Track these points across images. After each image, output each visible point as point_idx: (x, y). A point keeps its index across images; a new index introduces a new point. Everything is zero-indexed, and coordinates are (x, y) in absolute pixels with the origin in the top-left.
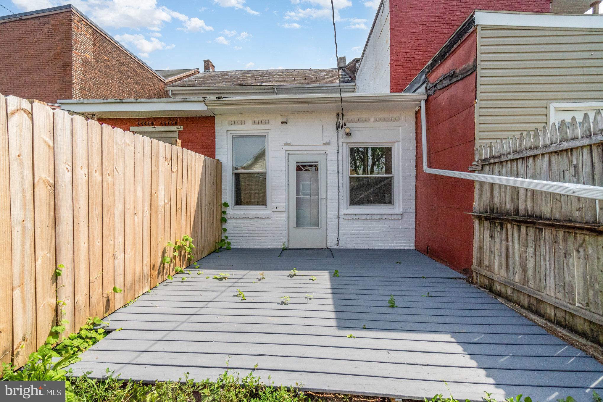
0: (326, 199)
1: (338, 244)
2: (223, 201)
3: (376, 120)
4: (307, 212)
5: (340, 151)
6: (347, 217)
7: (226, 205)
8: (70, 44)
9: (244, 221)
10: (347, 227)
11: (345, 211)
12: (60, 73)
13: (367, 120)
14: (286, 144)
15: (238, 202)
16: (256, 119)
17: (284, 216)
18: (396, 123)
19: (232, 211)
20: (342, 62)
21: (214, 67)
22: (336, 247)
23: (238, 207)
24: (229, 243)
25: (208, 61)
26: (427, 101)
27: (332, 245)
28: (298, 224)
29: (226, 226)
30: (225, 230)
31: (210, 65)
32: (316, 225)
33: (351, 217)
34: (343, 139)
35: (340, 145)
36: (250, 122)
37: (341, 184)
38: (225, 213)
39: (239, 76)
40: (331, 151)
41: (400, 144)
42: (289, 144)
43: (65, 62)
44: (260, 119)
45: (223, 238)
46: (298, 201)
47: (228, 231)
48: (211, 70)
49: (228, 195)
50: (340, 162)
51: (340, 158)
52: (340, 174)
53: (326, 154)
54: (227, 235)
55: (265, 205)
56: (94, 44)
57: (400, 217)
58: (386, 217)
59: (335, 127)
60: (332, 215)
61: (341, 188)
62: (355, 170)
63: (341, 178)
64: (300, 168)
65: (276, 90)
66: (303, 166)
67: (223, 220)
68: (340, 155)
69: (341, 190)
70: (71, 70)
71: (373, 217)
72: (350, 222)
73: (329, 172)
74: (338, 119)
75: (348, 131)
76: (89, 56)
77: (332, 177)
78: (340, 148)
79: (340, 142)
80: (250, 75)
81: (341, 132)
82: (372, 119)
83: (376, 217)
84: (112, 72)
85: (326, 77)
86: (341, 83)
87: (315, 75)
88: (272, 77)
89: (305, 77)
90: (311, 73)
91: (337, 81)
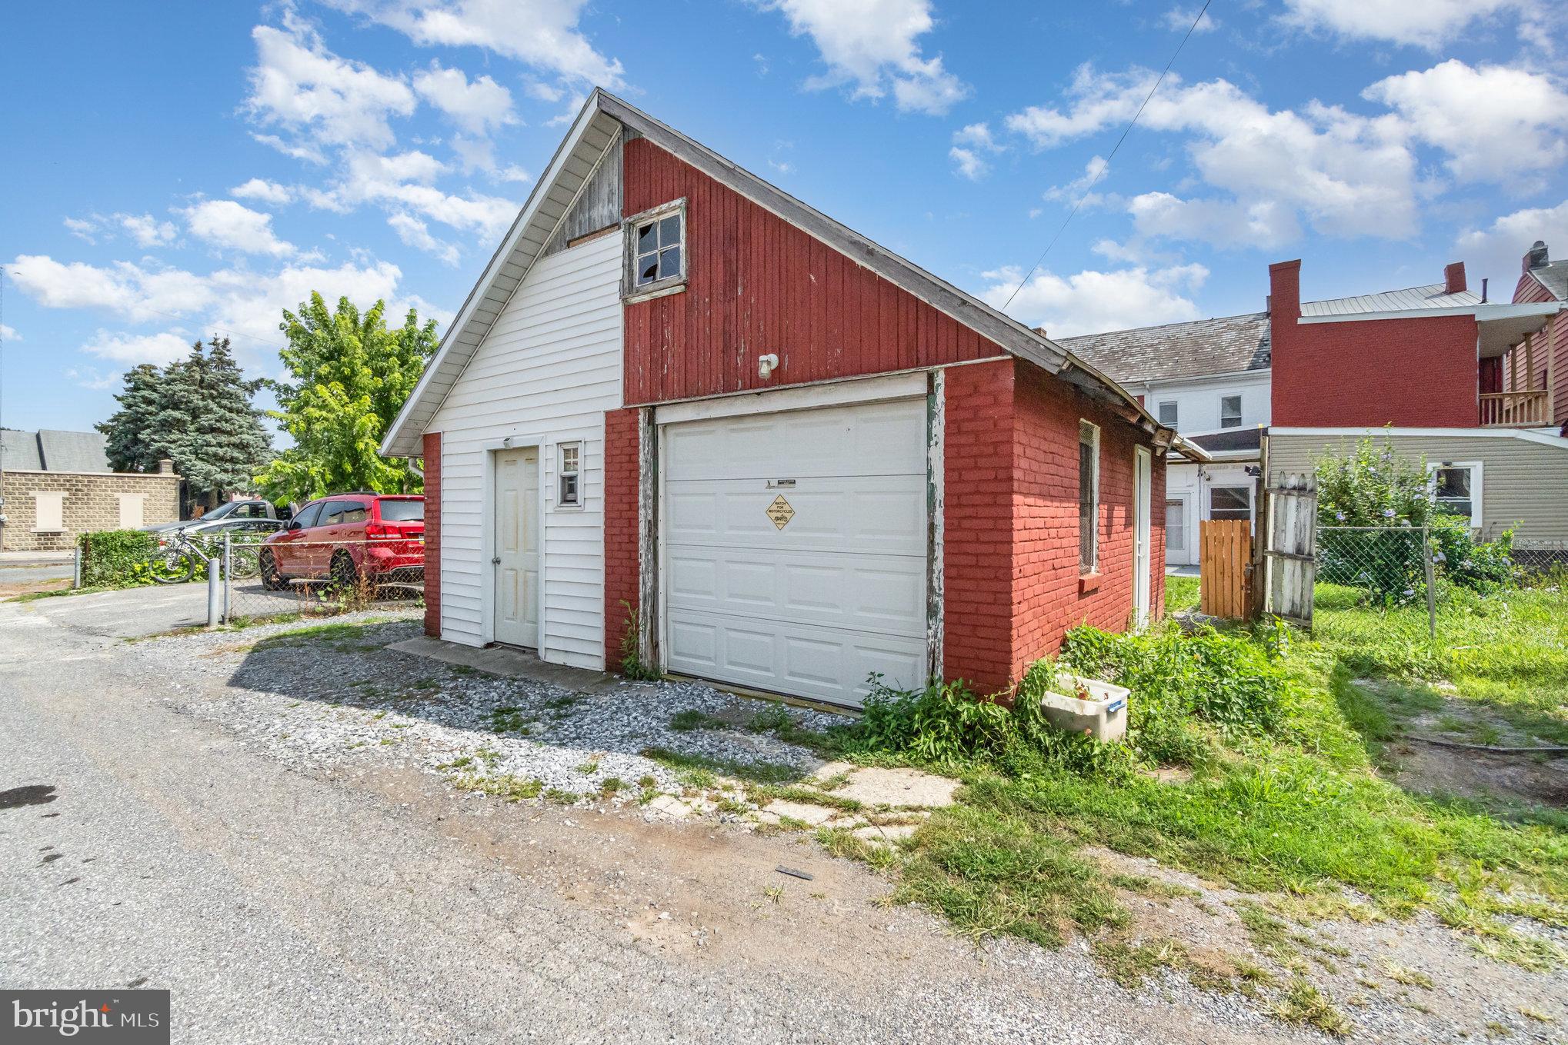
32: (1181, 547)
34: (1204, 482)
35: (1202, 487)
40: (1194, 491)
50: (1202, 498)
53: (1189, 493)
65: (1149, 386)
66: (1171, 503)
68: (1202, 494)
73: (1192, 507)
75: (1209, 477)
78: (1202, 490)
79: (1202, 484)
80: (1106, 349)
85: (1232, 350)
86: (1249, 369)
87: (1214, 344)
88: (1143, 354)
89: (1196, 351)
90: (1210, 336)
91: (1246, 364)
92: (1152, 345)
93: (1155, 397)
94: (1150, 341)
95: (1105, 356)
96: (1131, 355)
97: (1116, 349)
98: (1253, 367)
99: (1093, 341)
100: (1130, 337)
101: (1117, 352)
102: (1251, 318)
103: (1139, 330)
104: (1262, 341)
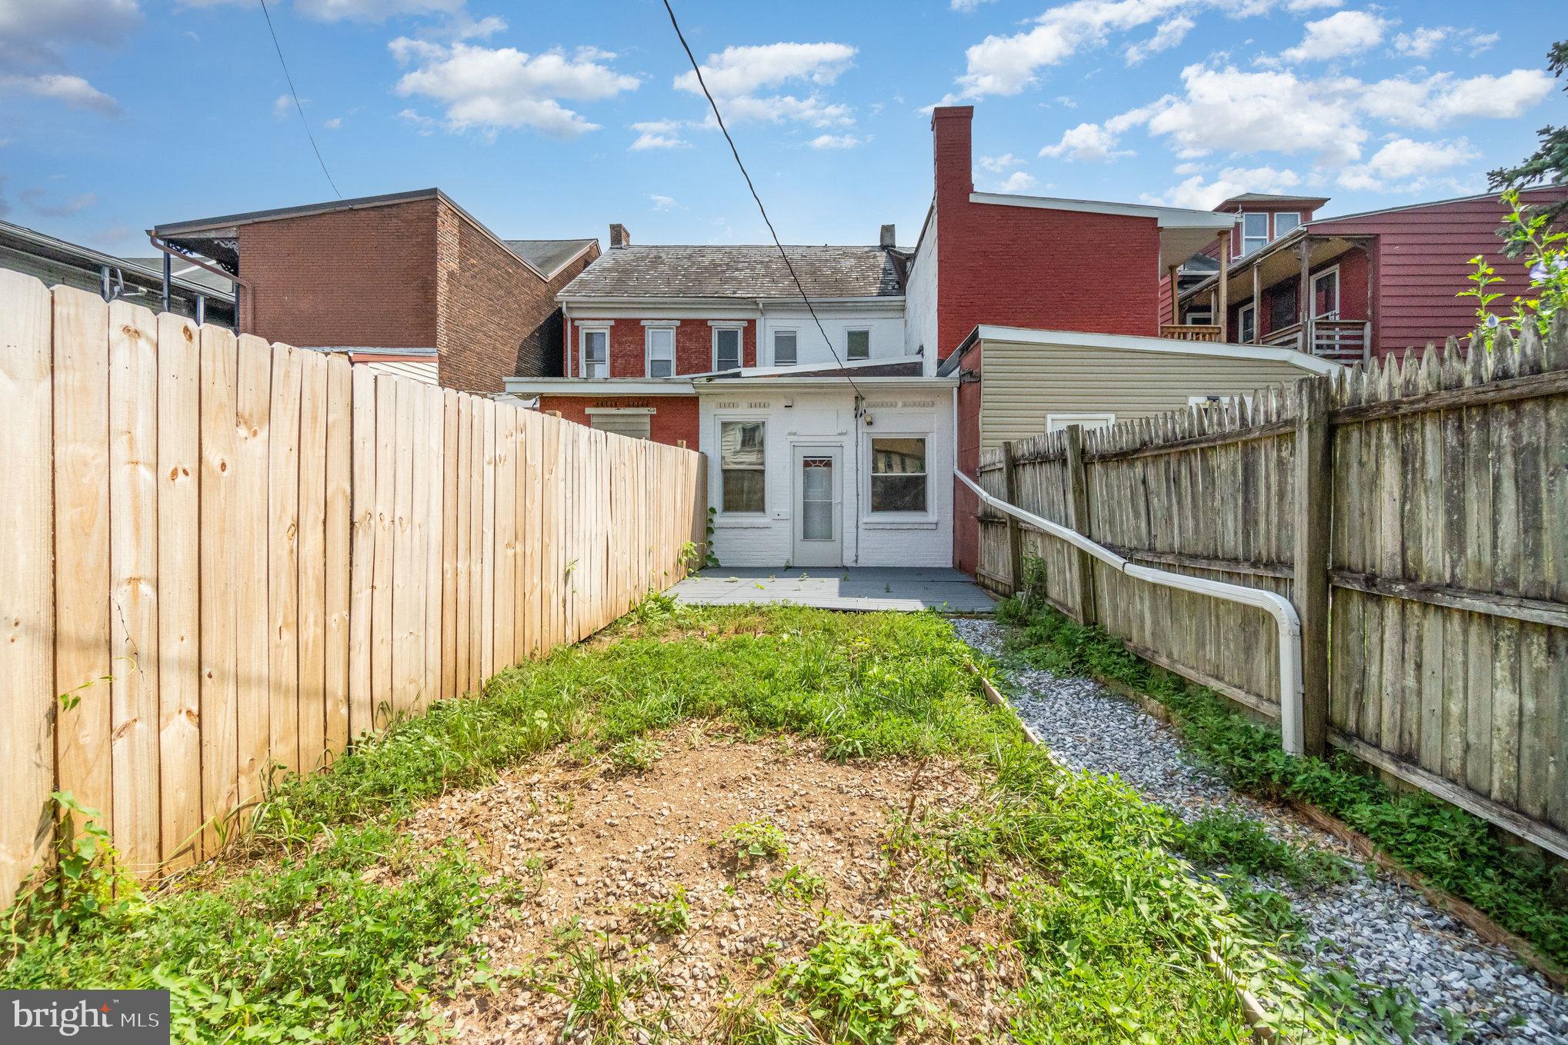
0: (841, 503)
1: (856, 561)
2: (709, 506)
3: (905, 405)
4: (817, 526)
5: (860, 444)
6: (868, 527)
7: (713, 510)
8: (435, 252)
9: (737, 532)
10: (869, 540)
11: (866, 520)
12: (418, 297)
13: (893, 405)
14: (790, 434)
15: (729, 506)
16: (753, 402)
17: (788, 525)
18: (929, 409)
19: (719, 519)
20: (889, 235)
21: (628, 235)
22: (854, 565)
23: (727, 514)
24: (716, 560)
25: (620, 226)
26: (959, 388)
27: (849, 561)
28: (807, 536)
29: (713, 538)
30: (711, 543)
31: (623, 234)
32: (828, 537)
33: (872, 527)
34: (864, 429)
35: (860, 435)
36: (745, 405)
37: (860, 485)
38: (711, 521)
39: (686, 263)
40: (849, 442)
41: (935, 435)
42: (795, 434)
43: (426, 281)
44: (758, 401)
45: (709, 553)
46: (807, 507)
47: (715, 545)
48: (624, 243)
49: (716, 499)
50: (860, 457)
51: (860, 452)
52: (860, 473)
53: (841, 446)
54: (713, 549)
55: (763, 510)
56: (460, 244)
57: (934, 527)
58: (916, 526)
59: (853, 413)
60: (849, 524)
61: (860, 490)
62: (875, 469)
63: (860, 479)
64: (807, 464)
65: (761, 306)
66: (814, 462)
67: (710, 531)
68: (860, 447)
69: (860, 493)
70: (435, 294)
71: (901, 527)
72: (871, 533)
73: (846, 469)
74: (856, 403)
75: (869, 419)
76: (454, 266)
77: (849, 476)
78: (860, 439)
79: (860, 431)
80: (706, 261)
81: (860, 420)
82: (900, 404)
83: (905, 527)
84: (480, 283)
85: (854, 275)
86: (879, 295)
87: (833, 268)
88: (752, 270)
89: (814, 273)
90: (827, 260)
91: (874, 290)
92: (762, 262)
93: (769, 323)
94: (760, 258)
95: (706, 268)
96: (737, 270)
97: (718, 262)
98: (882, 293)
99: (689, 251)
100: (734, 253)
101: (720, 265)
102: (867, 249)
103: (746, 246)
104: (884, 269)
